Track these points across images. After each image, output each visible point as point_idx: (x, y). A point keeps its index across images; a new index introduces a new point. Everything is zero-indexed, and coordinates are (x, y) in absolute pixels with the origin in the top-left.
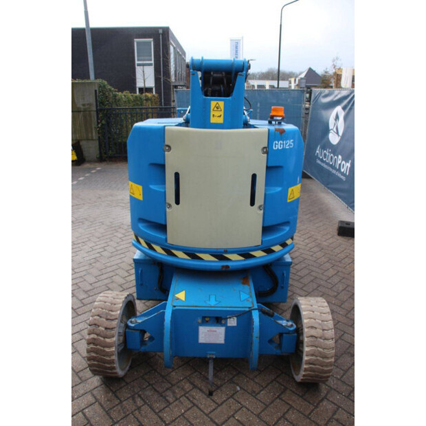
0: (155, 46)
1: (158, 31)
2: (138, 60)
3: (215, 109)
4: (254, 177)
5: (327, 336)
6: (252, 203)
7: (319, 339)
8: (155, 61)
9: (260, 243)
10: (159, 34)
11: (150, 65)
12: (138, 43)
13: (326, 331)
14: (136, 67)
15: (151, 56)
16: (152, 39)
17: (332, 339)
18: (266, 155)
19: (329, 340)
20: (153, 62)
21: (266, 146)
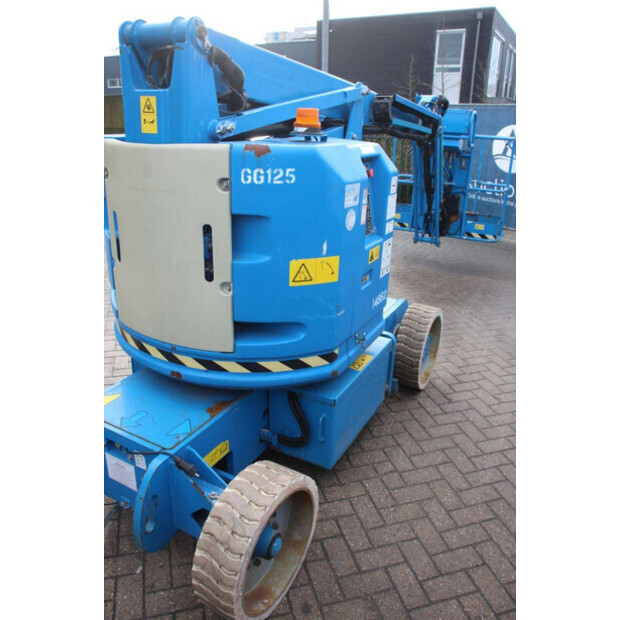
0: (467, 40)
1: (476, 16)
2: (439, 63)
3: (146, 110)
4: (207, 230)
5: (233, 545)
6: (209, 277)
7: (219, 545)
8: (464, 64)
9: (231, 350)
10: (477, 21)
11: (457, 70)
12: (441, 36)
13: (237, 537)
14: (435, 73)
15: (459, 56)
16: (464, 30)
17: (241, 555)
18: (227, 193)
19: (235, 554)
20: (460, 66)
21: (227, 176)
